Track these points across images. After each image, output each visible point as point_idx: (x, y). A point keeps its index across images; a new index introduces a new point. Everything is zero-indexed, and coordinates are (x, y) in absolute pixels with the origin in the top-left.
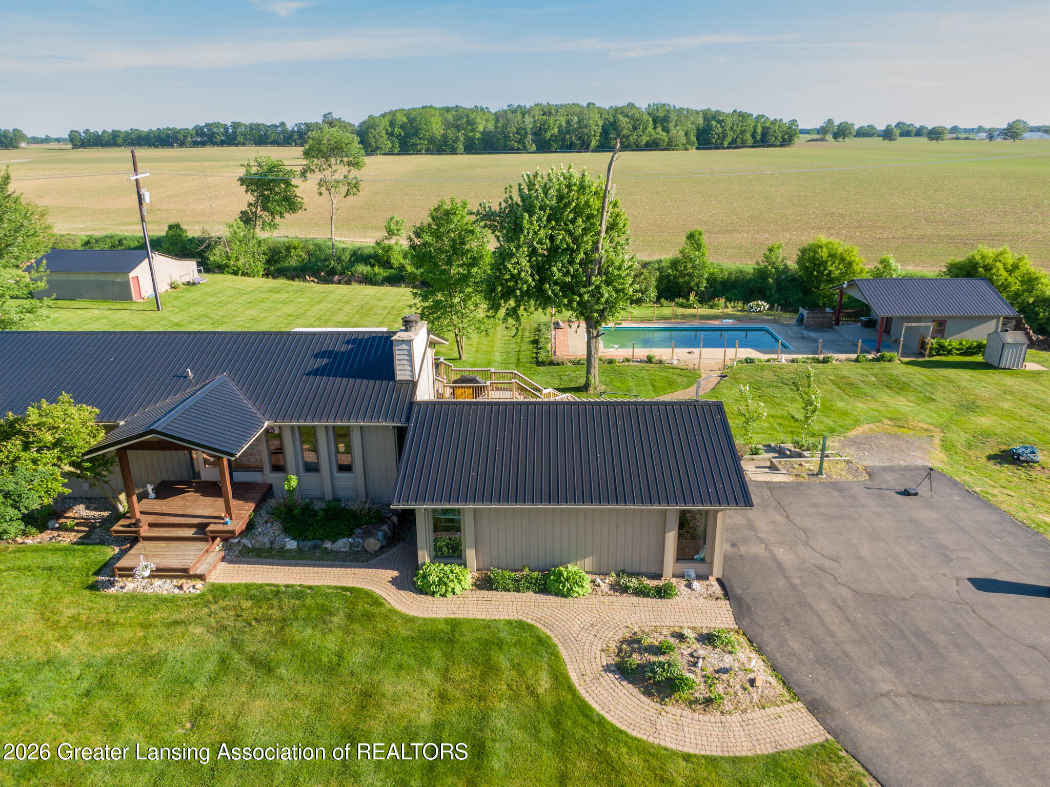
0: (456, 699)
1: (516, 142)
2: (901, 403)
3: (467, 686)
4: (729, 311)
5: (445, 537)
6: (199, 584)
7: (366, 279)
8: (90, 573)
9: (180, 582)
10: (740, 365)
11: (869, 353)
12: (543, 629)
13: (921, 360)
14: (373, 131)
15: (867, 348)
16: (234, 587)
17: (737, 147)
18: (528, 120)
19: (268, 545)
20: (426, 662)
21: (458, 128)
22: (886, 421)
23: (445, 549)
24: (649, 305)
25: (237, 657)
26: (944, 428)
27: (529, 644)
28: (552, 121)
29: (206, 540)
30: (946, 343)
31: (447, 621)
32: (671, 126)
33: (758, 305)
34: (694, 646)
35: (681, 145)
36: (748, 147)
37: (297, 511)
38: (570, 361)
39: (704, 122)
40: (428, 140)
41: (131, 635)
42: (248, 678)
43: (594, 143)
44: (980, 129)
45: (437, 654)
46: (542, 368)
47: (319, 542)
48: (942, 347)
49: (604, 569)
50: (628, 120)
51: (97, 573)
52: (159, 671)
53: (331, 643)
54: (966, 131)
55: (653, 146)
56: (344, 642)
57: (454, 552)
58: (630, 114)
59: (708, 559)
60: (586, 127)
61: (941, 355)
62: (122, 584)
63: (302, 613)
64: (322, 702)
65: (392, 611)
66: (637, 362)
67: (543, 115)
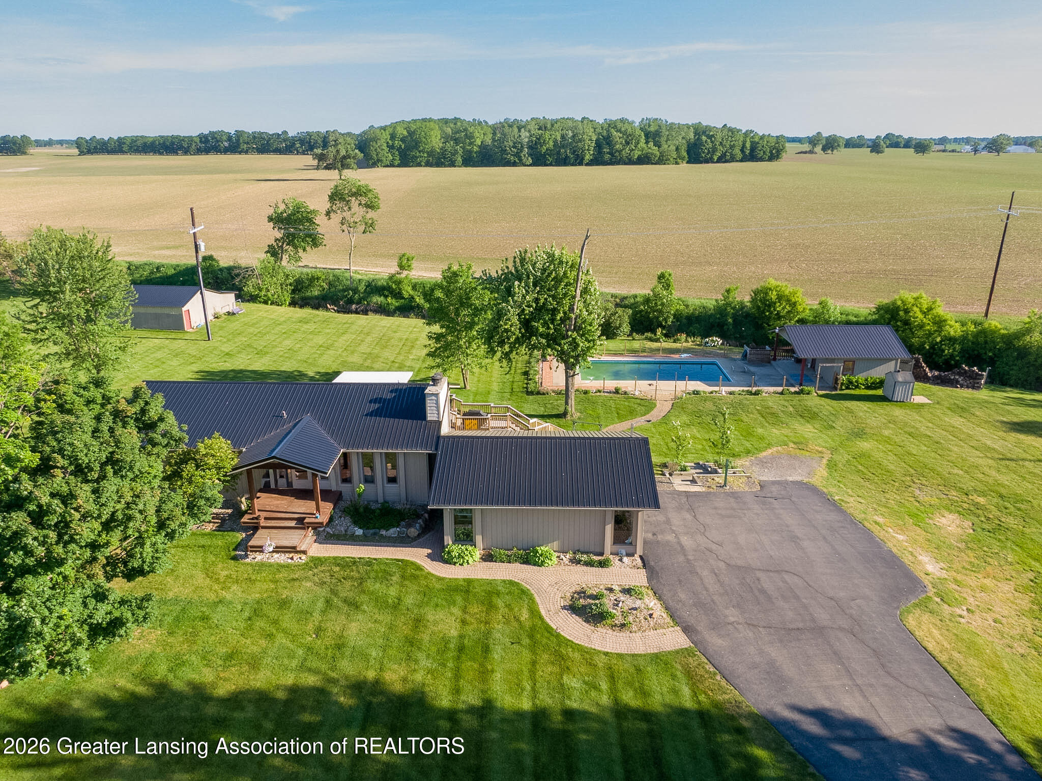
0: (472, 623)
1: (512, 155)
2: (807, 430)
3: (478, 616)
4: (689, 345)
5: (461, 528)
6: (304, 557)
7: (380, 308)
8: (231, 549)
9: (291, 555)
10: (688, 396)
11: (793, 386)
12: (525, 585)
13: (833, 393)
14: (374, 144)
15: (793, 382)
16: (326, 559)
17: (726, 161)
18: (525, 134)
19: (344, 532)
20: (454, 603)
21: (457, 142)
22: (792, 445)
23: (461, 536)
24: (623, 338)
25: (335, 600)
26: (834, 450)
27: (516, 594)
28: (547, 136)
29: (304, 528)
30: (855, 379)
31: (464, 580)
32: (663, 140)
33: (712, 341)
34: (618, 595)
35: (672, 159)
36: (737, 161)
37: (362, 510)
38: (553, 392)
39: (695, 136)
40: (428, 153)
41: (267, 587)
42: (345, 611)
43: (588, 157)
45: (459, 599)
46: (531, 397)
47: (378, 530)
48: (851, 382)
49: (566, 550)
50: (621, 135)
51: (235, 550)
52: (289, 607)
53: (393, 592)
54: (954, 141)
55: (644, 160)
56: (401, 591)
57: (467, 538)
58: (623, 129)
59: (633, 543)
60: (580, 141)
61: (850, 389)
62: (253, 556)
63: (372, 575)
64: (391, 624)
65: (429, 573)
66: (607, 392)
67: (539, 129)
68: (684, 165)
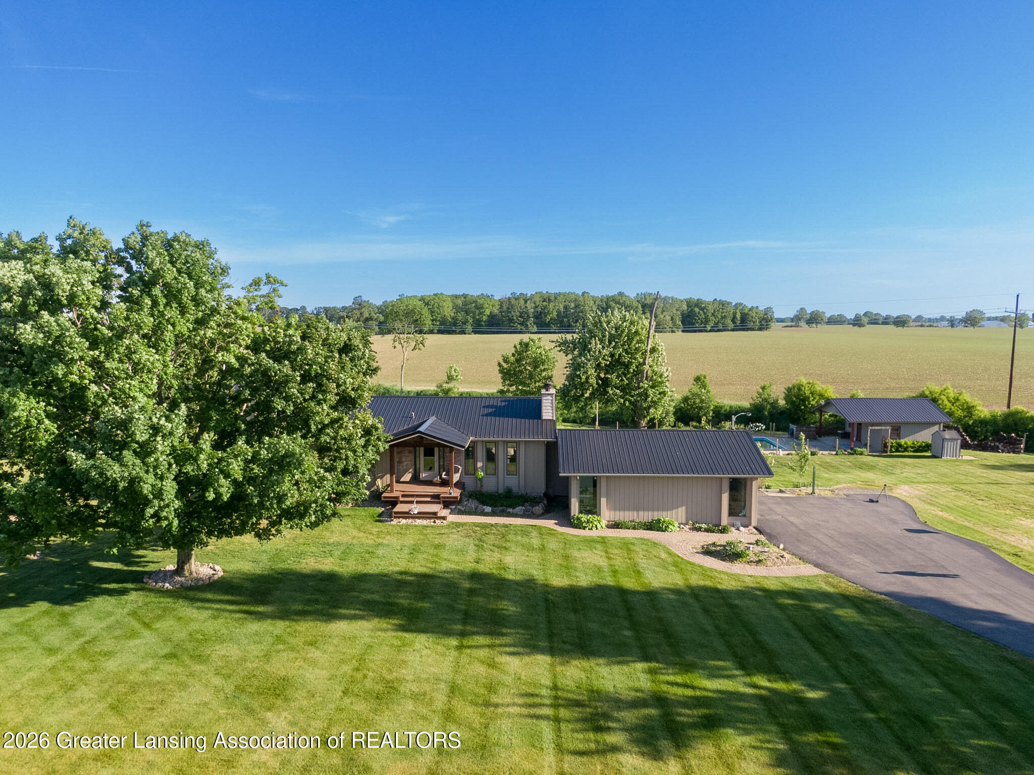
0: (617, 559)
1: (519, 324)
2: (870, 475)
3: (620, 555)
6: (445, 521)
8: (375, 517)
9: (433, 520)
11: (845, 451)
12: (657, 541)
13: (884, 455)
15: (844, 449)
16: (465, 523)
17: (719, 331)
18: (530, 305)
19: (475, 509)
20: (593, 548)
21: (467, 313)
27: (650, 544)
28: (551, 307)
29: (439, 503)
30: (902, 442)
33: (756, 426)
34: (747, 545)
35: (668, 328)
36: (729, 330)
39: (688, 309)
40: (440, 321)
42: (496, 551)
44: (942, 318)
45: (598, 546)
47: (505, 509)
48: (900, 445)
49: (684, 521)
51: (379, 517)
52: (444, 548)
53: (535, 542)
54: (930, 320)
56: (543, 542)
57: (593, 509)
58: (621, 301)
59: (747, 515)
60: (582, 311)
61: (899, 452)
62: (397, 520)
63: (511, 532)
64: (542, 558)
65: (563, 533)
67: (543, 301)
68: (679, 334)
